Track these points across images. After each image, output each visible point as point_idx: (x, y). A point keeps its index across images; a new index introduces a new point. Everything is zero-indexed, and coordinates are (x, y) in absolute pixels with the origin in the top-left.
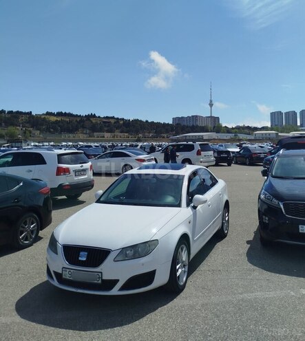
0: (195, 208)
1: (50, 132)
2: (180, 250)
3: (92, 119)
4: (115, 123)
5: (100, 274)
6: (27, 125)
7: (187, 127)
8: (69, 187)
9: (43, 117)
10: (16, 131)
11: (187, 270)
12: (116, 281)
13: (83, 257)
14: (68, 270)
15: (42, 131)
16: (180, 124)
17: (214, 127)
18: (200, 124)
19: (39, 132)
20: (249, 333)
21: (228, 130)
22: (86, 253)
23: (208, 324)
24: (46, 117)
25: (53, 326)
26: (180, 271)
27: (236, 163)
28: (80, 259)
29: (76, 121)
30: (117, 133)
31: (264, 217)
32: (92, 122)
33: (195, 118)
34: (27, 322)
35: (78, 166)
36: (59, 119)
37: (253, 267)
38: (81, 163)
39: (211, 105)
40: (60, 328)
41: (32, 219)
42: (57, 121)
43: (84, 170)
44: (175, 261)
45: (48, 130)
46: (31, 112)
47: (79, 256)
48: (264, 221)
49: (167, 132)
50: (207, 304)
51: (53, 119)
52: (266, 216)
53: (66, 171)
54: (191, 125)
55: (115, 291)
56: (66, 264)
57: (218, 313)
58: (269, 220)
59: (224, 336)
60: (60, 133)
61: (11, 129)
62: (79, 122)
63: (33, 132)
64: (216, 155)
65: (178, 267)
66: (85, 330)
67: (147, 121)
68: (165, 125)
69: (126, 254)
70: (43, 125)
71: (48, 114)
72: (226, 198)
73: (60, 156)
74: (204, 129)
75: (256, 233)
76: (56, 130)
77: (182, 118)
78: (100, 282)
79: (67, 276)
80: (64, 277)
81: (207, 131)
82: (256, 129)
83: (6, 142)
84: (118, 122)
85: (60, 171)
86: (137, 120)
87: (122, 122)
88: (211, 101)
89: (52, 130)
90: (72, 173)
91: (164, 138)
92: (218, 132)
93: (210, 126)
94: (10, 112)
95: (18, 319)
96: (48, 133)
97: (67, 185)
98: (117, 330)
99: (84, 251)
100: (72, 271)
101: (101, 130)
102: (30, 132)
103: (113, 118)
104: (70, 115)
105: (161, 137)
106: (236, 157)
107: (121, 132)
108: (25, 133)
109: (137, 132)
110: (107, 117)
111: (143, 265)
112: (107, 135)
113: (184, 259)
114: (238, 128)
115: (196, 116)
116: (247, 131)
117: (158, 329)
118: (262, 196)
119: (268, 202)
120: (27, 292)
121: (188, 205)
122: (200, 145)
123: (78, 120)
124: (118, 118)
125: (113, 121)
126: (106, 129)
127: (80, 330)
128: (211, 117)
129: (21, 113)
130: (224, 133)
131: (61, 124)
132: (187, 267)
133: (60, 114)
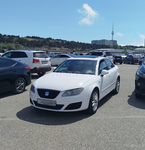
0: (102, 76)
1: (29, 46)
2: (94, 94)
3: (49, 40)
4: (61, 43)
5: (55, 102)
6: (17, 43)
7: (99, 45)
8: (39, 69)
9: (25, 38)
10: (12, 45)
11: (97, 104)
12: (63, 106)
13: (47, 94)
14: (40, 100)
15: (24, 46)
16: (95, 44)
17: (114, 46)
18: (106, 44)
19: (23, 46)
20: (127, 131)
21: (121, 48)
22: (49, 92)
23: (107, 126)
24: (27, 39)
25: (34, 123)
26: (94, 104)
27: (125, 63)
28: (45, 95)
29: (42, 41)
30: (63, 48)
31: (138, 83)
32: (50, 42)
33: (103, 41)
34: (22, 120)
35: (43, 59)
36: (33, 40)
37: (130, 106)
38: (45, 58)
39: (113, 34)
40: (37, 123)
41: (22, 80)
42: (32, 41)
43: (47, 61)
44: (92, 99)
45: (28, 45)
46: (19, 36)
47: (45, 94)
48: (138, 85)
49: (88, 48)
50: (107, 119)
51: (30, 40)
52: (139, 83)
53: (38, 61)
54: (101, 45)
55: (62, 110)
56: (39, 97)
57: (112, 122)
58: (140, 85)
59: (115, 131)
60: (34, 47)
61: (10, 44)
62: (43, 42)
63: (21, 46)
64: (114, 58)
65: (93, 102)
66: (49, 125)
67: (78, 42)
68: (87, 44)
69: (68, 94)
70: (25, 43)
71: (27, 37)
72: (118, 74)
73: (34, 53)
74: (108, 47)
75: (133, 93)
76: (32, 46)
77: (97, 41)
78: (55, 105)
79: (39, 102)
80: (38, 103)
81: (110, 48)
82: (136, 47)
83: (7, 50)
84: (63, 42)
85: (35, 61)
86: (73, 41)
87: (65, 42)
88: (113, 32)
89: (30, 45)
90: (41, 62)
91: (86, 51)
92: (116, 48)
93: (112, 45)
94: (9, 36)
95: (18, 119)
96: (28, 47)
97: (38, 68)
98: (63, 126)
99: (48, 91)
100: (42, 100)
101: (54, 46)
102: (19, 46)
103: (61, 40)
104: (38, 38)
105: (85, 50)
106: (125, 60)
107: (65, 47)
108: (16, 46)
109: (73, 48)
110: (57, 40)
111: (76, 99)
112: (57, 49)
113: (96, 99)
114: (127, 46)
115: (104, 40)
116: (131, 48)
117: (82, 127)
118: (138, 73)
119: (141, 76)
120: (21, 110)
121: (99, 74)
122: (106, 52)
123: (43, 40)
124: (63, 40)
125: (60, 42)
126: (57, 45)
127: (46, 124)
128: (112, 40)
129: (14, 36)
130: (119, 49)
131: (34, 42)
132: (97, 103)
133: (33, 37)
